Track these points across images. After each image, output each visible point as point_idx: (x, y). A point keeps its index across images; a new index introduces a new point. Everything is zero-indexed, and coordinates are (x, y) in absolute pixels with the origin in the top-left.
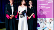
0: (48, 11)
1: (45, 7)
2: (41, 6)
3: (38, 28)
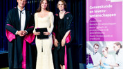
0: (111, 24)
1: (105, 13)
2: (96, 12)
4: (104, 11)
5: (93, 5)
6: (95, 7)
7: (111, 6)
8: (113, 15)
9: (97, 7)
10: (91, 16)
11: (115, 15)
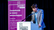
4: (17, 13)
5: (12, 10)
7: (20, 10)
8: (20, 15)
9: (13, 11)
10: (10, 16)
11: (21, 15)
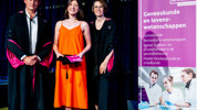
0: (178, 40)
1: (168, 23)
2: (154, 21)
3: (142, 105)
4: (167, 20)
5: (150, 11)
6: (152, 14)
7: (178, 12)
8: (180, 26)
9: (155, 14)
10: (146, 28)
11: (184, 25)
